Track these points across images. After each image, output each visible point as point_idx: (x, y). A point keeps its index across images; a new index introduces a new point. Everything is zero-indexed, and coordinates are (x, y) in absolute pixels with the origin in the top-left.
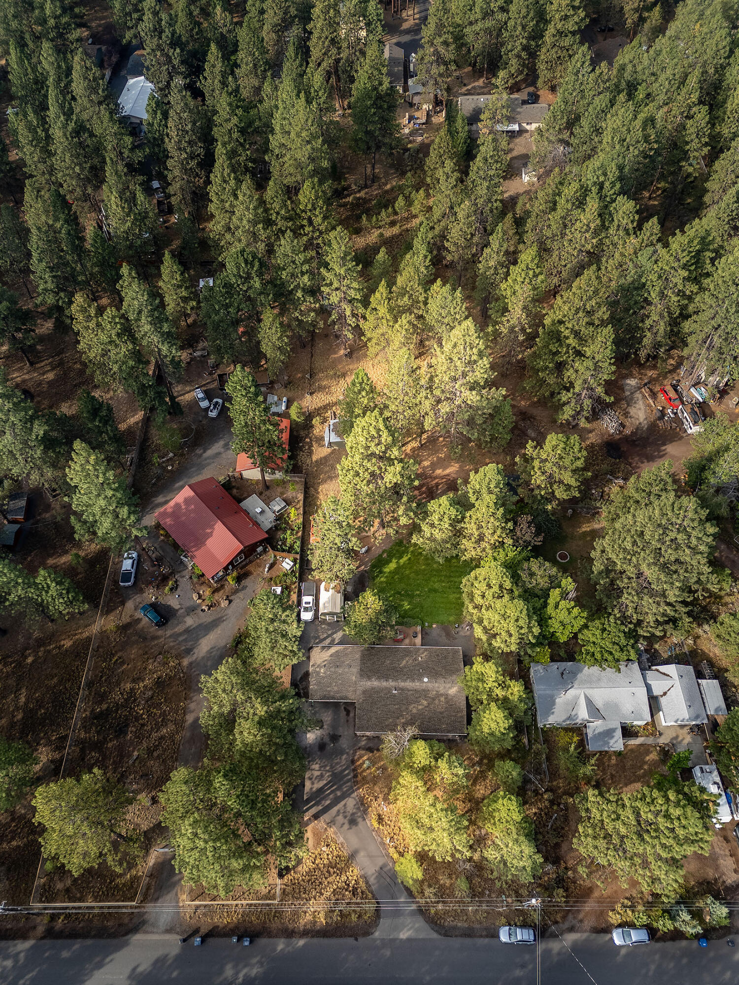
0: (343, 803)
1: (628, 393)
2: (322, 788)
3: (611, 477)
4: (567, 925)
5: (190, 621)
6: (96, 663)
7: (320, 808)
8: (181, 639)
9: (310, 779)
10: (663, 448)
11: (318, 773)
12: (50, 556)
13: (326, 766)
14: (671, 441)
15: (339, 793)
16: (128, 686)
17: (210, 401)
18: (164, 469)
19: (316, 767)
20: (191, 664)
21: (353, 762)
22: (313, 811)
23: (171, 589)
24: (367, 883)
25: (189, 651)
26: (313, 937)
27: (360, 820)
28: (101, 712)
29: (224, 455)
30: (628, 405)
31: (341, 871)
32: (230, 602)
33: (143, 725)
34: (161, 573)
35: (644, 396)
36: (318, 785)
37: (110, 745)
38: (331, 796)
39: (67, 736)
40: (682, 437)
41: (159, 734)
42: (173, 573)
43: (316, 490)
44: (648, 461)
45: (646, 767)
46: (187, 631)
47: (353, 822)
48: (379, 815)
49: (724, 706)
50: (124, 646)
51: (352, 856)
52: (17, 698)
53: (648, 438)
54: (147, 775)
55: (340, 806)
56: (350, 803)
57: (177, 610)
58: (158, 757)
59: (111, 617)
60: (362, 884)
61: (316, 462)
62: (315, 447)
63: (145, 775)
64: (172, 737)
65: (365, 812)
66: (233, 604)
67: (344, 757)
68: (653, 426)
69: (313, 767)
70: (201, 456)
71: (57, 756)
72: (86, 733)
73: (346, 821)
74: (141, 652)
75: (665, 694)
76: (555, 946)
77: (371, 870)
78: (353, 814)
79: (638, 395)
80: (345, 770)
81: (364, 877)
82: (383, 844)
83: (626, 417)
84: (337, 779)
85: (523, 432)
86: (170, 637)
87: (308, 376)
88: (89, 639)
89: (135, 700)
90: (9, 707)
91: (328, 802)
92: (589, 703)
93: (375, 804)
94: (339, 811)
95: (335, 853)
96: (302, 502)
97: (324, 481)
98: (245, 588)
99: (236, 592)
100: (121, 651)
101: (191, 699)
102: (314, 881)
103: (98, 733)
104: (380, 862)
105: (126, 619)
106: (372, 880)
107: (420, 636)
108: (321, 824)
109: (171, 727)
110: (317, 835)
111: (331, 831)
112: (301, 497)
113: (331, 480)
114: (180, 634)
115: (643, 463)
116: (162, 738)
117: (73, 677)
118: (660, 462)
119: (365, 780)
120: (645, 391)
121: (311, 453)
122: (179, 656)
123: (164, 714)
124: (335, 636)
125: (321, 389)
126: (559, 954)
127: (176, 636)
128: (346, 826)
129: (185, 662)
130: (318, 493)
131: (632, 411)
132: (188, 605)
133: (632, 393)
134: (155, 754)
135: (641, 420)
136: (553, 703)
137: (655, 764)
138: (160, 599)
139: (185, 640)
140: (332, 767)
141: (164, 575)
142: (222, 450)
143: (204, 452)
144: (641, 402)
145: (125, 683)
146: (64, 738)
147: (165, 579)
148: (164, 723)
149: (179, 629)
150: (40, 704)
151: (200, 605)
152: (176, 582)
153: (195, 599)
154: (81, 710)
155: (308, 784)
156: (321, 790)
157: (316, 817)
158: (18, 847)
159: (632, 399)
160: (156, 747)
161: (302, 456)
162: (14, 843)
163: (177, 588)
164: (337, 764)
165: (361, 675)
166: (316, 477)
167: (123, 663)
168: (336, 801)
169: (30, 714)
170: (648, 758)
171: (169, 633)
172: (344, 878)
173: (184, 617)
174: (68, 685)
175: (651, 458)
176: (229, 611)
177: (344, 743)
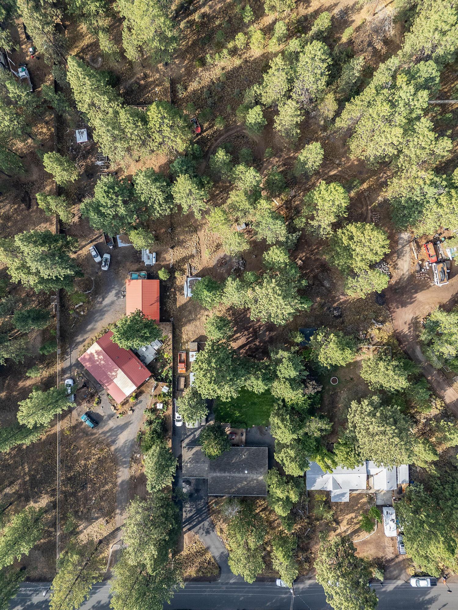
0: (203, 523)
1: (400, 247)
2: (192, 516)
3: (374, 322)
4: (307, 577)
5: (112, 424)
6: (62, 449)
7: (191, 526)
8: (108, 434)
9: (185, 512)
10: (415, 296)
11: (190, 509)
12: (19, 380)
13: (193, 505)
14: (422, 290)
15: (200, 519)
16: (83, 462)
17: (102, 257)
18: (78, 313)
19: (188, 505)
20: (116, 449)
21: (207, 503)
22: (188, 527)
23: (97, 403)
24: (215, 559)
25: (114, 442)
26: (190, 581)
27: (211, 532)
28: (71, 477)
29: (117, 302)
30: (398, 258)
31: (202, 555)
32: (133, 411)
33: (95, 484)
34: (89, 393)
35: (411, 249)
36: (189, 515)
37: (79, 494)
38: (196, 520)
39: (55, 489)
40: (430, 286)
41: (105, 489)
42: (97, 392)
43: (180, 331)
44: (402, 307)
45: (359, 505)
46: (110, 430)
47: (208, 532)
48: (221, 529)
49: (407, 479)
50: (76, 439)
51: (208, 548)
52: (23, 469)
53: (406, 287)
54: (101, 509)
55: (201, 525)
56: (206, 523)
57: (103, 417)
58: (106, 500)
59: (65, 421)
60: (212, 560)
61: (179, 307)
62: (178, 296)
63: (100, 509)
64: (112, 489)
65: (214, 527)
66: (135, 412)
67: (202, 501)
68: (412, 277)
69: (187, 506)
70: (101, 303)
71: (52, 499)
72: (65, 487)
73: (204, 532)
74: (86, 443)
75: (377, 474)
76: (301, 586)
77: (217, 554)
78: (208, 529)
79: (407, 248)
80: (203, 507)
81: (214, 557)
82: (223, 542)
83: (395, 269)
84: (199, 512)
85: (321, 282)
86: (102, 433)
87: (170, 231)
88: (55, 434)
89: (88, 470)
90: (20, 473)
91: (195, 523)
92: (334, 481)
93: (219, 523)
94: (200, 527)
95: (199, 546)
96: (171, 340)
97: (185, 324)
98: (141, 402)
99: (136, 404)
100: (75, 441)
101: (118, 470)
102: (190, 559)
103: (72, 488)
104: (222, 550)
105: (74, 423)
106: (217, 559)
107: (244, 434)
108: (192, 533)
109: (110, 485)
110: (190, 538)
111: (197, 536)
112: (170, 336)
113: (190, 323)
114: (107, 432)
115: (398, 308)
116: (106, 491)
117: (51, 456)
118: (410, 307)
119: (214, 512)
120: (413, 245)
121: (175, 300)
122: (109, 445)
123: (105, 478)
124: (195, 433)
125: (180, 243)
126: (302, 589)
127: (104, 433)
128: (204, 534)
129: (113, 448)
130: (182, 333)
131: (400, 263)
132: (109, 413)
133: (403, 247)
134: (104, 498)
135: (405, 271)
136: (315, 481)
137: (364, 504)
138: (92, 409)
139: (110, 436)
140: (196, 506)
141: (91, 393)
142: (115, 298)
143: (103, 299)
144: (408, 255)
145: (81, 460)
146: (54, 490)
147: (92, 396)
148: (106, 483)
149: (106, 429)
150: (37, 471)
151: (115, 413)
152: (99, 398)
153: (113, 410)
154: (60, 475)
155: (184, 514)
156: (191, 517)
157: (189, 529)
158: (45, 543)
159: (402, 252)
160: (104, 495)
161: (169, 302)
162: (42, 541)
163: (100, 402)
164: (199, 504)
165: (211, 469)
166: (179, 320)
167: (77, 449)
168: (199, 522)
169: (33, 477)
170: (361, 501)
171: (100, 431)
172: (204, 557)
173: (108, 421)
174: (50, 461)
175: (404, 304)
176: (133, 417)
177: (202, 493)
